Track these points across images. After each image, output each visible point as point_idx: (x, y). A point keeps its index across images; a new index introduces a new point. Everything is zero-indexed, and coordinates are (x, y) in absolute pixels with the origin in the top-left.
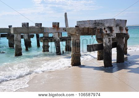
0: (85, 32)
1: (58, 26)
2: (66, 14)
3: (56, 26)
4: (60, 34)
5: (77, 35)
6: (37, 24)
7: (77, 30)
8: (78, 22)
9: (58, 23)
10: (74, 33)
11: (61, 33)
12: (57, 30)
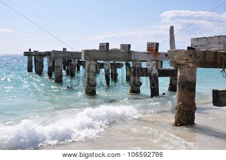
0: (207, 59)
1: (157, 49)
2: (172, 28)
3: (153, 48)
4: (159, 63)
5: (191, 65)
6: (123, 46)
7: (191, 56)
8: (193, 40)
9: (157, 44)
10: (183, 62)
11: (162, 62)
12: (155, 56)
